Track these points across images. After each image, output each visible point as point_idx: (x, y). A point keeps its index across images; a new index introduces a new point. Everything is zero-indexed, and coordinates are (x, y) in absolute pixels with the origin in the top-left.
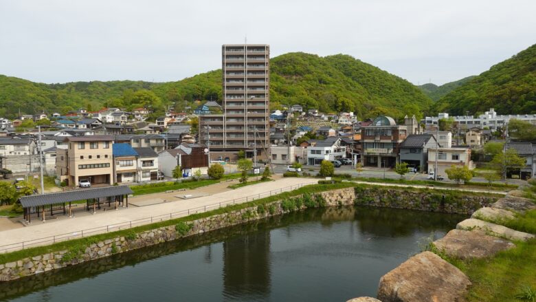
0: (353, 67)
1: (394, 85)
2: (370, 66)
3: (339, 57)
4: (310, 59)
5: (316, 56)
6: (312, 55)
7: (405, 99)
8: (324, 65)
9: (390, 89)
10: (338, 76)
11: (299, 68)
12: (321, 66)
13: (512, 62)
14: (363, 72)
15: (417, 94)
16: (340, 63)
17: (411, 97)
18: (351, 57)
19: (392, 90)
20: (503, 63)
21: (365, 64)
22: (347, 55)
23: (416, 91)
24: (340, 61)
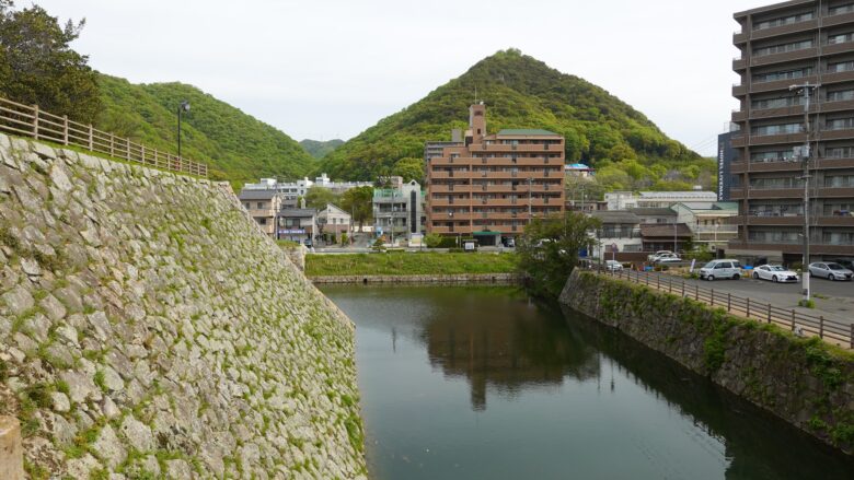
0: (198, 105)
1: (261, 139)
2: (226, 105)
3: (175, 86)
4: (111, 85)
5: (124, 81)
6: (116, 79)
7: (278, 160)
8: (138, 97)
9: (255, 144)
10: (162, 117)
12: (132, 99)
14: (213, 114)
15: (297, 153)
16: (175, 97)
17: (288, 157)
18: (196, 89)
19: (259, 145)
21: (218, 102)
22: (190, 86)
23: (295, 148)
24: (176, 93)
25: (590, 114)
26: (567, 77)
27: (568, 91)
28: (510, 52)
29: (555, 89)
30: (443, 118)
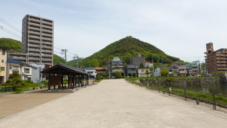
11: (13, 45)
13: (100, 53)
20: (97, 53)
25: (155, 52)
26: (145, 43)
27: (148, 46)
28: (130, 37)
29: (144, 46)
30: (123, 52)
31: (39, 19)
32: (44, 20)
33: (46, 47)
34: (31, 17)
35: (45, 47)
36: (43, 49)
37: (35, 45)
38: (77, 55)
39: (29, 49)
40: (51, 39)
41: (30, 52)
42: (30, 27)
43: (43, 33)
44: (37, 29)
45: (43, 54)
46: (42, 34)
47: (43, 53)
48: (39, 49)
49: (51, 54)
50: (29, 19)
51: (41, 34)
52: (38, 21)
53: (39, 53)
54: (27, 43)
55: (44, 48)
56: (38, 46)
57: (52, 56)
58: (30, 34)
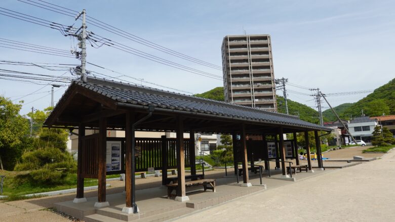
31: (245, 39)
32: (252, 38)
33: (261, 86)
34: (232, 39)
35: (258, 86)
36: (256, 90)
37: (242, 86)
38: (318, 89)
39: (233, 95)
40: (269, 70)
41: (235, 98)
42: (232, 56)
43: (252, 61)
44: (243, 57)
45: (257, 100)
46: (252, 63)
47: (256, 98)
48: (250, 92)
49: (271, 97)
50: (229, 43)
51: (250, 64)
52: (243, 42)
53: (249, 98)
54: (229, 83)
55: (257, 88)
56: (246, 86)
57: (274, 101)
58: (233, 68)
